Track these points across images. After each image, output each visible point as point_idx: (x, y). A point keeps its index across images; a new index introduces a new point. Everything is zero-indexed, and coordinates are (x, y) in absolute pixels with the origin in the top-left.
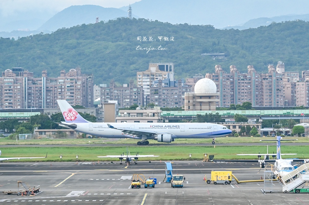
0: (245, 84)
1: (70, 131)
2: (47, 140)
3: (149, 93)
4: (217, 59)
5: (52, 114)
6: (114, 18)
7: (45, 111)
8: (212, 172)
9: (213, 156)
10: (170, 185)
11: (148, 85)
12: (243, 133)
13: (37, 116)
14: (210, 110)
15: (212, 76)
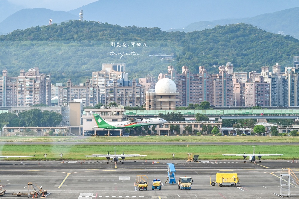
0: (197, 84)
1: (38, 129)
2: (16, 137)
3: (104, 93)
4: (165, 60)
5: (20, 112)
6: (66, 20)
7: (13, 109)
8: (218, 174)
9: (198, 156)
10: (177, 187)
11: (103, 85)
12: (204, 132)
13: (6, 113)
14: (170, 109)
15: (164, 76)
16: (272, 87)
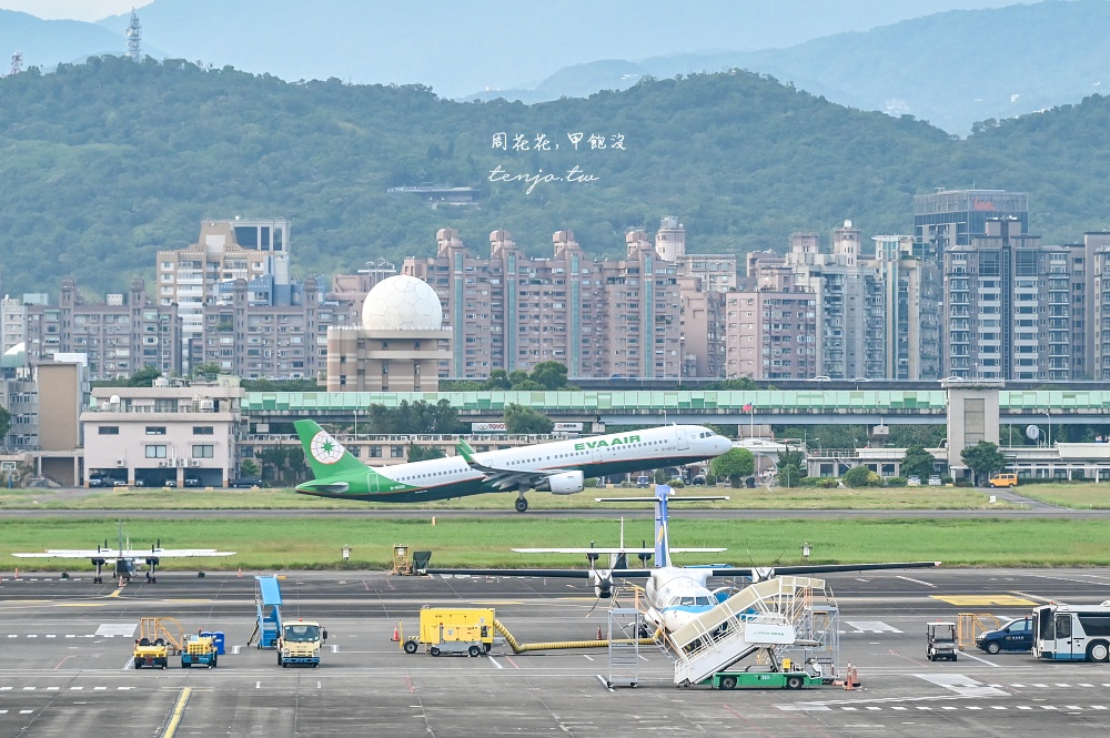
0: (545, 298)
3: (199, 329)
4: (446, 208)
6: (77, 56)
8: (424, 612)
9: (428, 555)
10: (273, 656)
11: (198, 300)
14: (417, 388)
15: (425, 267)
16: (826, 309)
